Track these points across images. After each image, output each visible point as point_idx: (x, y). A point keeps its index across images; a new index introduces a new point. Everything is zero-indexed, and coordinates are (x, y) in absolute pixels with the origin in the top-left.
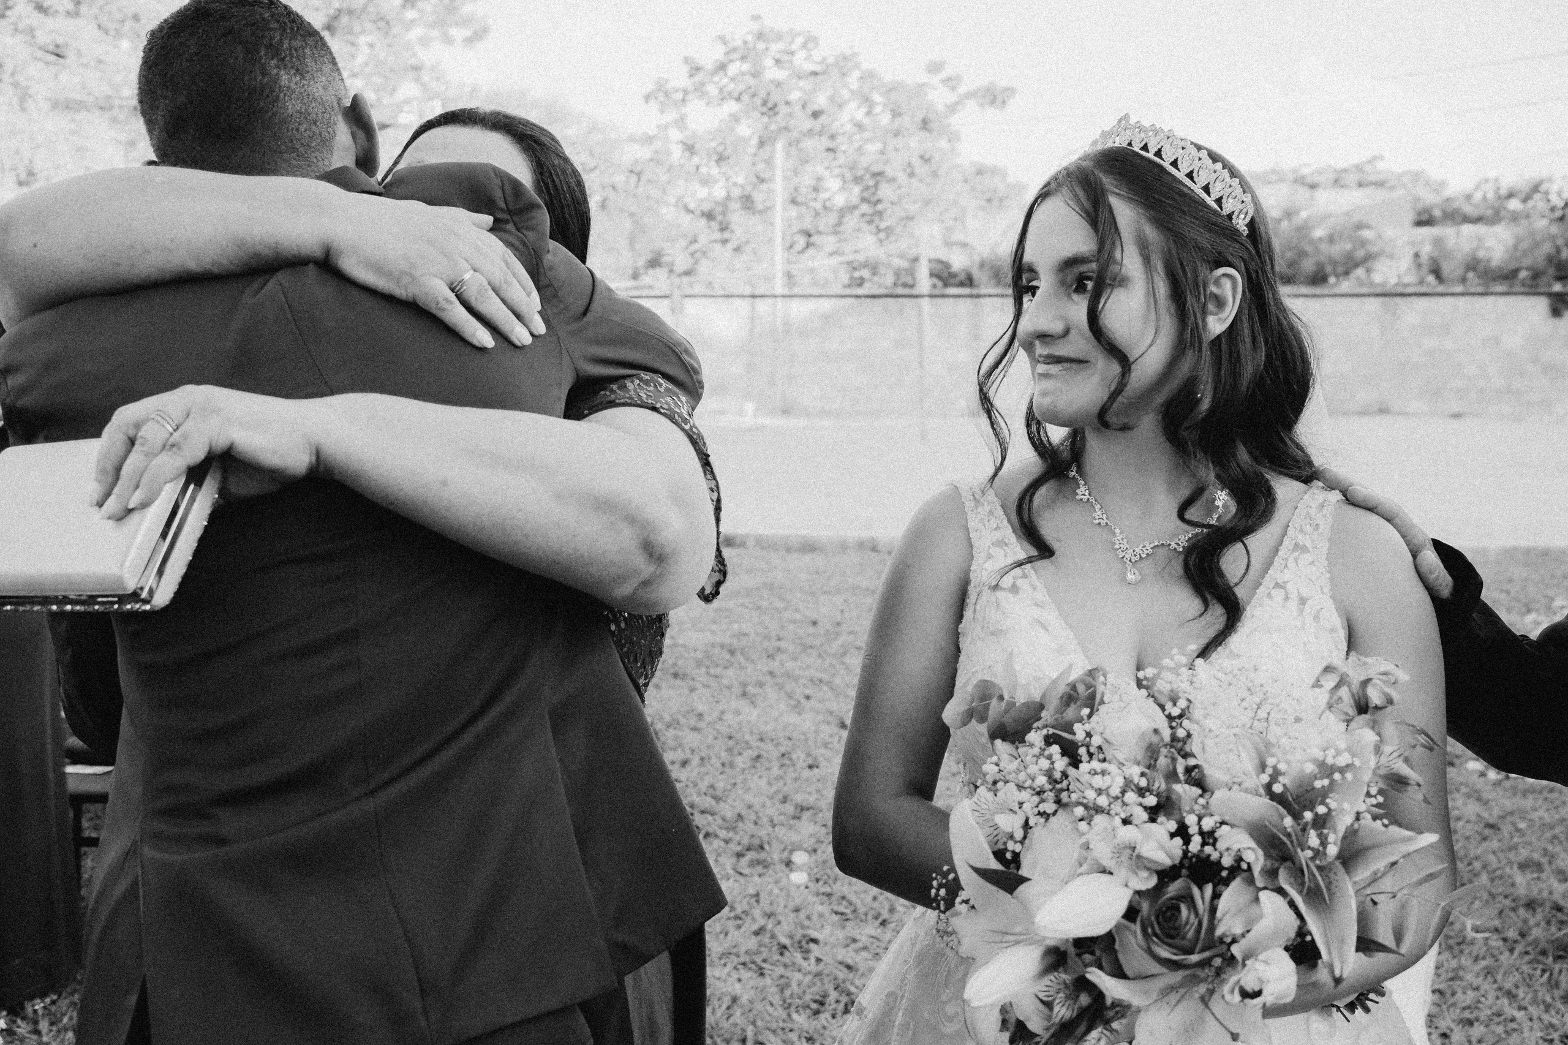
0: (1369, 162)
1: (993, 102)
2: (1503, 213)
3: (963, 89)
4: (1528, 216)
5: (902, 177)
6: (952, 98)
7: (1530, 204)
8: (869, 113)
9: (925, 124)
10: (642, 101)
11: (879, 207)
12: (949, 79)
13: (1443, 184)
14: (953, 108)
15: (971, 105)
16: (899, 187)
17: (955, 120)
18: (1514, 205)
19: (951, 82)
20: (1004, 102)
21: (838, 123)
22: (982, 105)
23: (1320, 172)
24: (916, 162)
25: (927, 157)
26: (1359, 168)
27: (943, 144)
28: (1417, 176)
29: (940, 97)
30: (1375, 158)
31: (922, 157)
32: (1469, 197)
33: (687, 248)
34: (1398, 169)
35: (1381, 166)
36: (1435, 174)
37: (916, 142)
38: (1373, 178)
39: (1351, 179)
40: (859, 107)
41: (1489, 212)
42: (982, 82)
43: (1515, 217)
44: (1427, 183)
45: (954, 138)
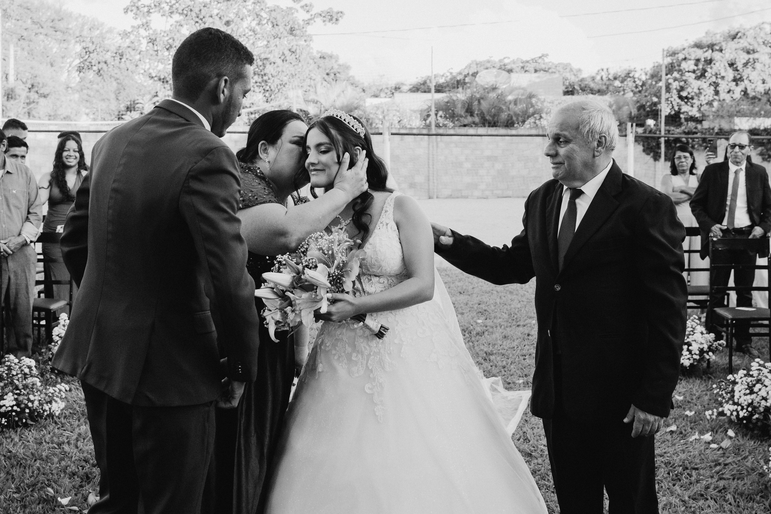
0: (540, 57)
1: (331, 20)
2: (611, 88)
3: (313, 12)
4: (624, 90)
5: (279, 62)
6: (307, 16)
7: (625, 83)
8: (259, 24)
9: (292, 31)
10: (123, 12)
11: (265, 78)
12: (306, 5)
13: (580, 70)
14: (308, 22)
15: (319, 20)
16: (278, 67)
17: (310, 30)
18: (617, 83)
19: (307, 8)
20: (337, 20)
21: (241, 30)
22: (324, 21)
23: (514, 62)
24: (287, 53)
25: (293, 50)
26: (534, 61)
27: (302, 43)
28: (566, 67)
29: (301, 16)
30: (543, 55)
31: (290, 50)
32: (593, 79)
33: (151, 100)
34: (556, 62)
35: (546, 60)
36: (575, 66)
37: (286, 42)
38: (543, 66)
39: (531, 67)
40: (254, 20)
41: (604, 87)
42: (325, 8)
43: (617, 90)
44: (571, 70)
45: (308, 39)
